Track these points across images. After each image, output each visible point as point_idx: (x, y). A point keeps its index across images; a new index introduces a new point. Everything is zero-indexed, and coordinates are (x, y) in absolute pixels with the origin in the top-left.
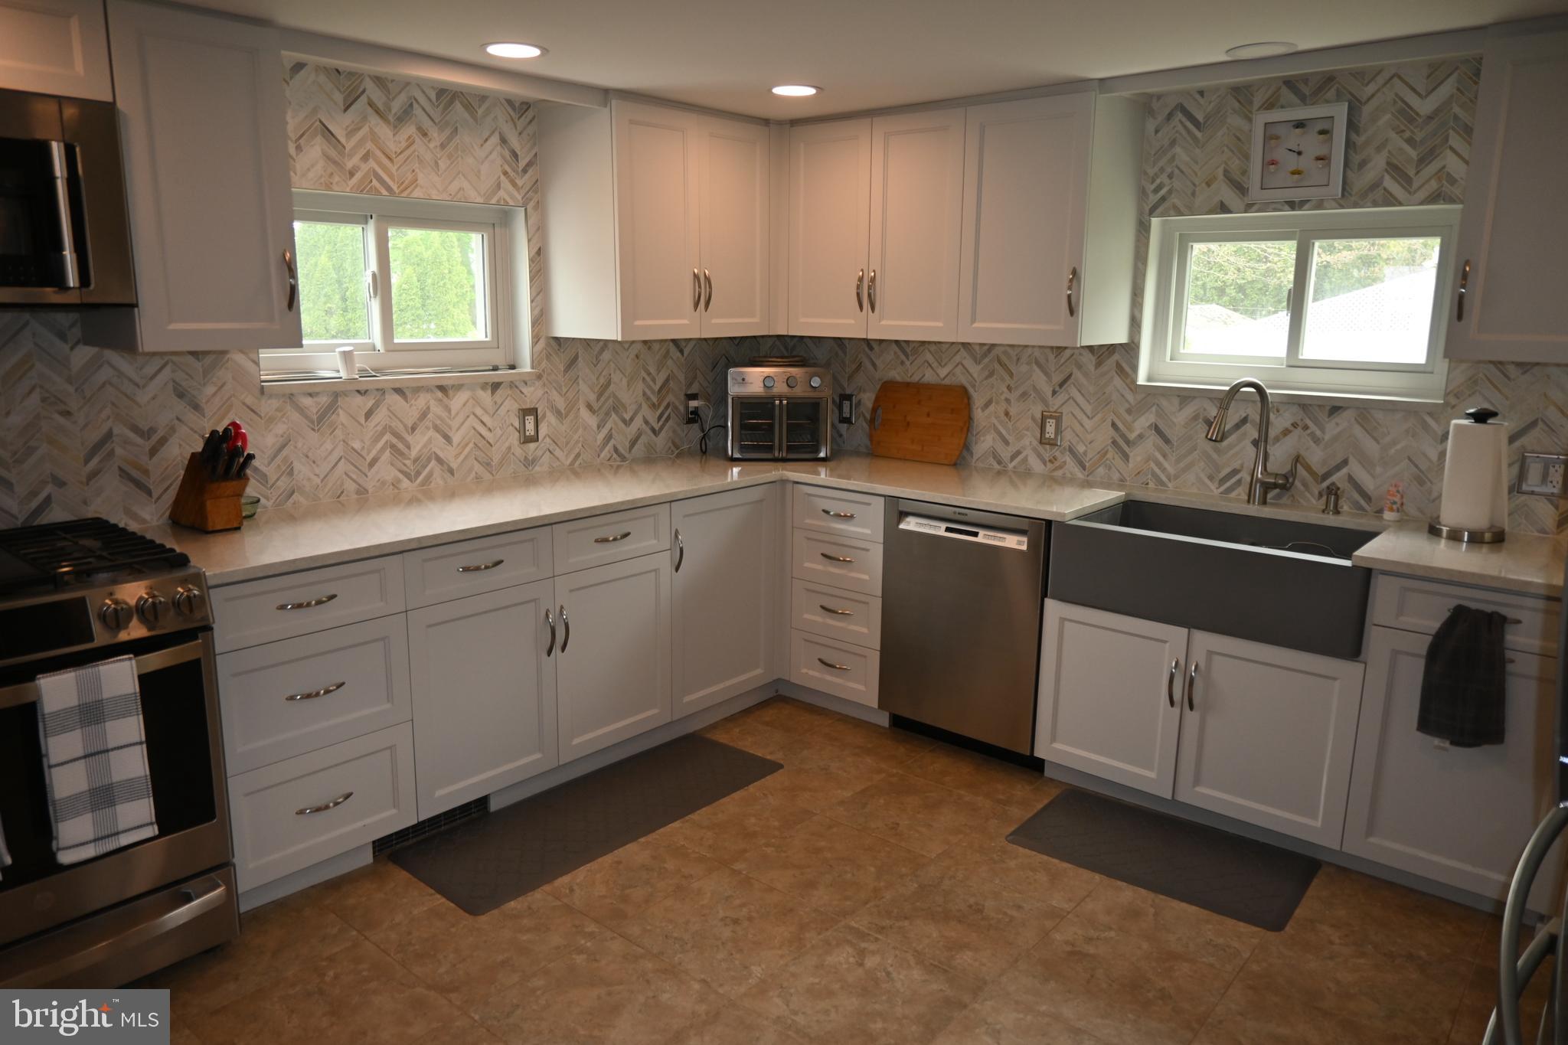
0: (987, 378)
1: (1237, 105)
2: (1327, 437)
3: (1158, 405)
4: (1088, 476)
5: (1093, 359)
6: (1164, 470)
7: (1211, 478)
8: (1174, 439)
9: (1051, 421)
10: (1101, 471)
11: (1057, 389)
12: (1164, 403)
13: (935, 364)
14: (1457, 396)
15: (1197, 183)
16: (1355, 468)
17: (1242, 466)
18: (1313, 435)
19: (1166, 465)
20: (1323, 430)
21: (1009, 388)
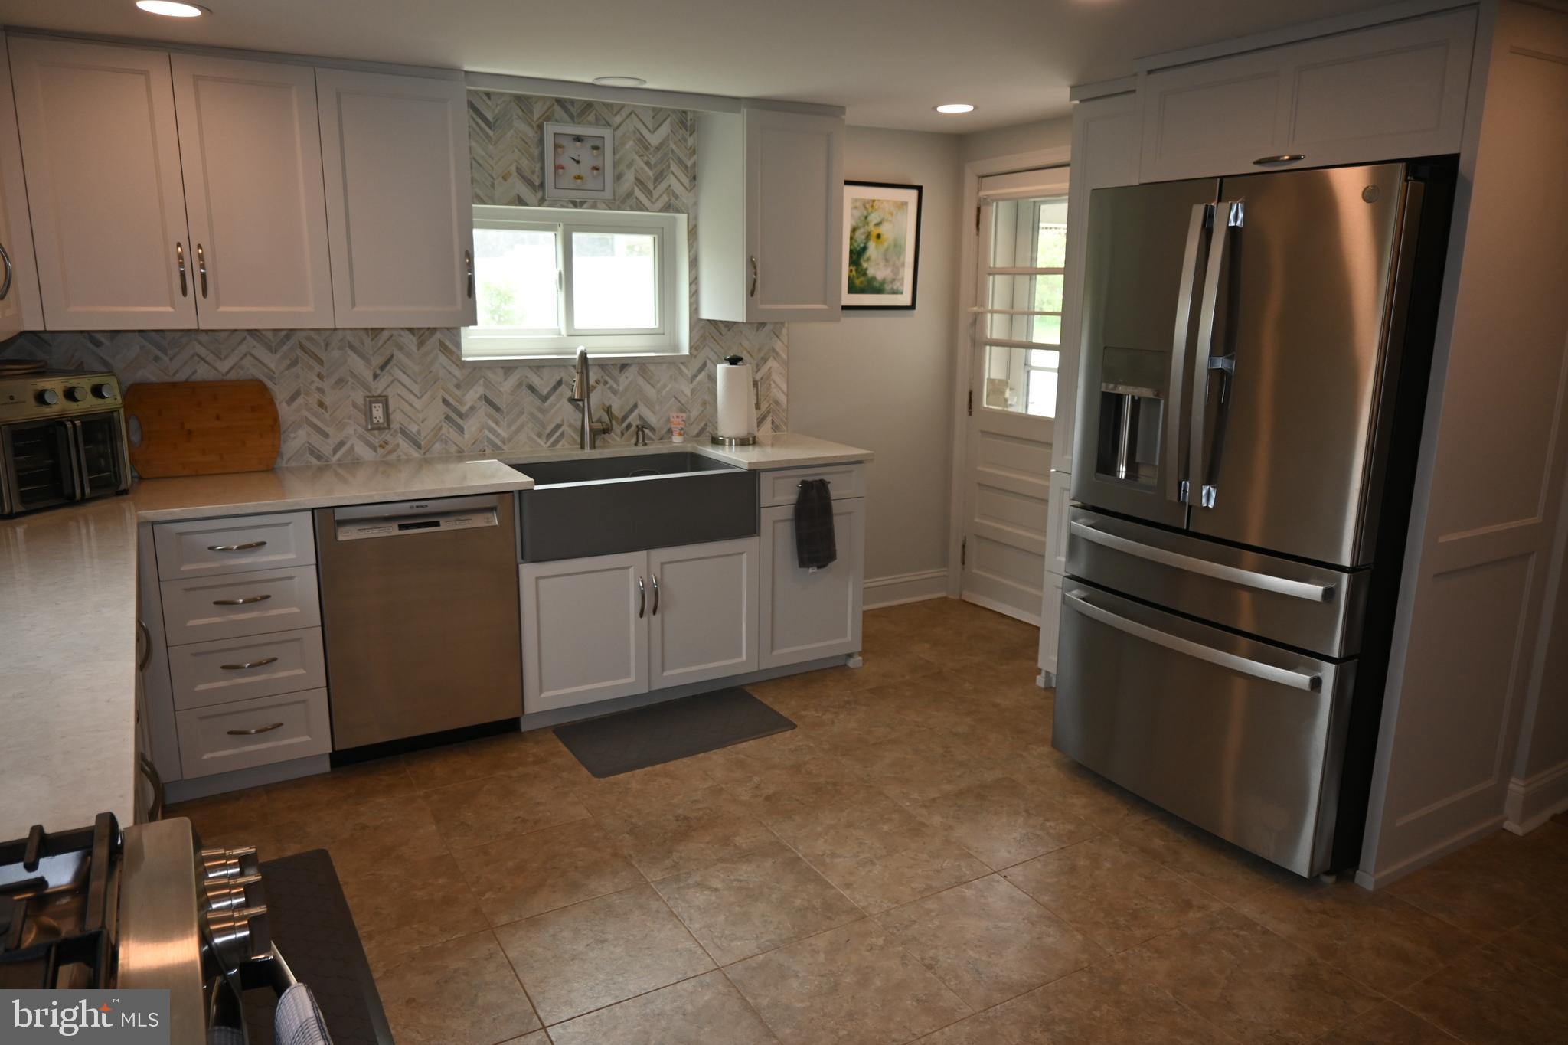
0: (289, 367)
1: (520, 113)
2: (621, 389)
3: (484, 377)
4: (425, 453)
5: (414, 339)
6: (498, 435)
7: (539, 435)
8: (503, 406)
9: (377, 405)
10: (438, 446)
11: (378, 372)
12: (490, 375)
13: (210, 358)
14: (696, 349)
15: (495, 177)
16: (643, 410)
17: (563, 421)
18: (611, 388)
19: (499, 430)
20: (617, 383)
21: (320, 376)
